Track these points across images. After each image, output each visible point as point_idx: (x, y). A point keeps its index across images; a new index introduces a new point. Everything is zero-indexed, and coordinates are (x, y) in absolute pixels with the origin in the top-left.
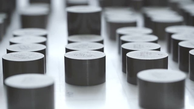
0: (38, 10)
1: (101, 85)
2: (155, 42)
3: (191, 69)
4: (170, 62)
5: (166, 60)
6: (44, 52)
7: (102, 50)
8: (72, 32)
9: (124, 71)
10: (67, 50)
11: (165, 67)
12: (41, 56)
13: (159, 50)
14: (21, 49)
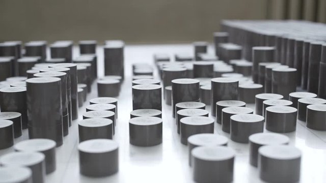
0: (113, 80)
1: (157, 146)
2: (204, 108)
3: (232, 131)
4: (216, 125)
5: (212, 125)
6: (112, 118)
7: (160, 116)
8: (136, 106)
9: (179, 132)
10: (132, 116)
11: (212, 131)
12: (110, 122)
13: (207, 115)
14: (95, 115)
